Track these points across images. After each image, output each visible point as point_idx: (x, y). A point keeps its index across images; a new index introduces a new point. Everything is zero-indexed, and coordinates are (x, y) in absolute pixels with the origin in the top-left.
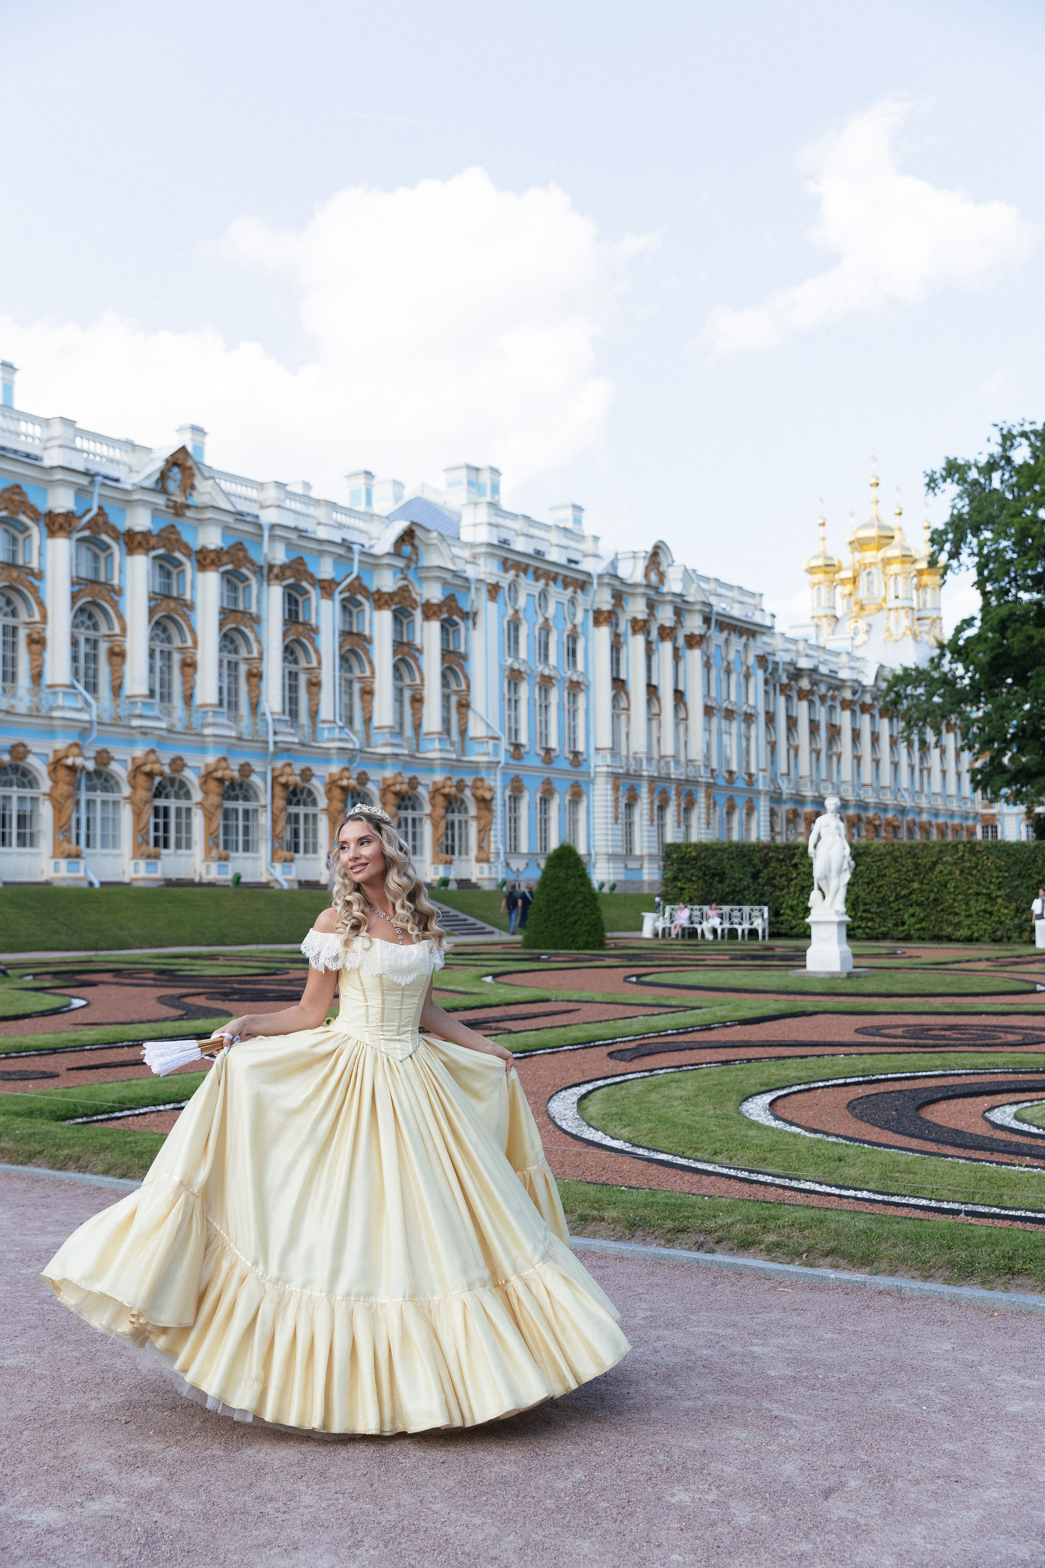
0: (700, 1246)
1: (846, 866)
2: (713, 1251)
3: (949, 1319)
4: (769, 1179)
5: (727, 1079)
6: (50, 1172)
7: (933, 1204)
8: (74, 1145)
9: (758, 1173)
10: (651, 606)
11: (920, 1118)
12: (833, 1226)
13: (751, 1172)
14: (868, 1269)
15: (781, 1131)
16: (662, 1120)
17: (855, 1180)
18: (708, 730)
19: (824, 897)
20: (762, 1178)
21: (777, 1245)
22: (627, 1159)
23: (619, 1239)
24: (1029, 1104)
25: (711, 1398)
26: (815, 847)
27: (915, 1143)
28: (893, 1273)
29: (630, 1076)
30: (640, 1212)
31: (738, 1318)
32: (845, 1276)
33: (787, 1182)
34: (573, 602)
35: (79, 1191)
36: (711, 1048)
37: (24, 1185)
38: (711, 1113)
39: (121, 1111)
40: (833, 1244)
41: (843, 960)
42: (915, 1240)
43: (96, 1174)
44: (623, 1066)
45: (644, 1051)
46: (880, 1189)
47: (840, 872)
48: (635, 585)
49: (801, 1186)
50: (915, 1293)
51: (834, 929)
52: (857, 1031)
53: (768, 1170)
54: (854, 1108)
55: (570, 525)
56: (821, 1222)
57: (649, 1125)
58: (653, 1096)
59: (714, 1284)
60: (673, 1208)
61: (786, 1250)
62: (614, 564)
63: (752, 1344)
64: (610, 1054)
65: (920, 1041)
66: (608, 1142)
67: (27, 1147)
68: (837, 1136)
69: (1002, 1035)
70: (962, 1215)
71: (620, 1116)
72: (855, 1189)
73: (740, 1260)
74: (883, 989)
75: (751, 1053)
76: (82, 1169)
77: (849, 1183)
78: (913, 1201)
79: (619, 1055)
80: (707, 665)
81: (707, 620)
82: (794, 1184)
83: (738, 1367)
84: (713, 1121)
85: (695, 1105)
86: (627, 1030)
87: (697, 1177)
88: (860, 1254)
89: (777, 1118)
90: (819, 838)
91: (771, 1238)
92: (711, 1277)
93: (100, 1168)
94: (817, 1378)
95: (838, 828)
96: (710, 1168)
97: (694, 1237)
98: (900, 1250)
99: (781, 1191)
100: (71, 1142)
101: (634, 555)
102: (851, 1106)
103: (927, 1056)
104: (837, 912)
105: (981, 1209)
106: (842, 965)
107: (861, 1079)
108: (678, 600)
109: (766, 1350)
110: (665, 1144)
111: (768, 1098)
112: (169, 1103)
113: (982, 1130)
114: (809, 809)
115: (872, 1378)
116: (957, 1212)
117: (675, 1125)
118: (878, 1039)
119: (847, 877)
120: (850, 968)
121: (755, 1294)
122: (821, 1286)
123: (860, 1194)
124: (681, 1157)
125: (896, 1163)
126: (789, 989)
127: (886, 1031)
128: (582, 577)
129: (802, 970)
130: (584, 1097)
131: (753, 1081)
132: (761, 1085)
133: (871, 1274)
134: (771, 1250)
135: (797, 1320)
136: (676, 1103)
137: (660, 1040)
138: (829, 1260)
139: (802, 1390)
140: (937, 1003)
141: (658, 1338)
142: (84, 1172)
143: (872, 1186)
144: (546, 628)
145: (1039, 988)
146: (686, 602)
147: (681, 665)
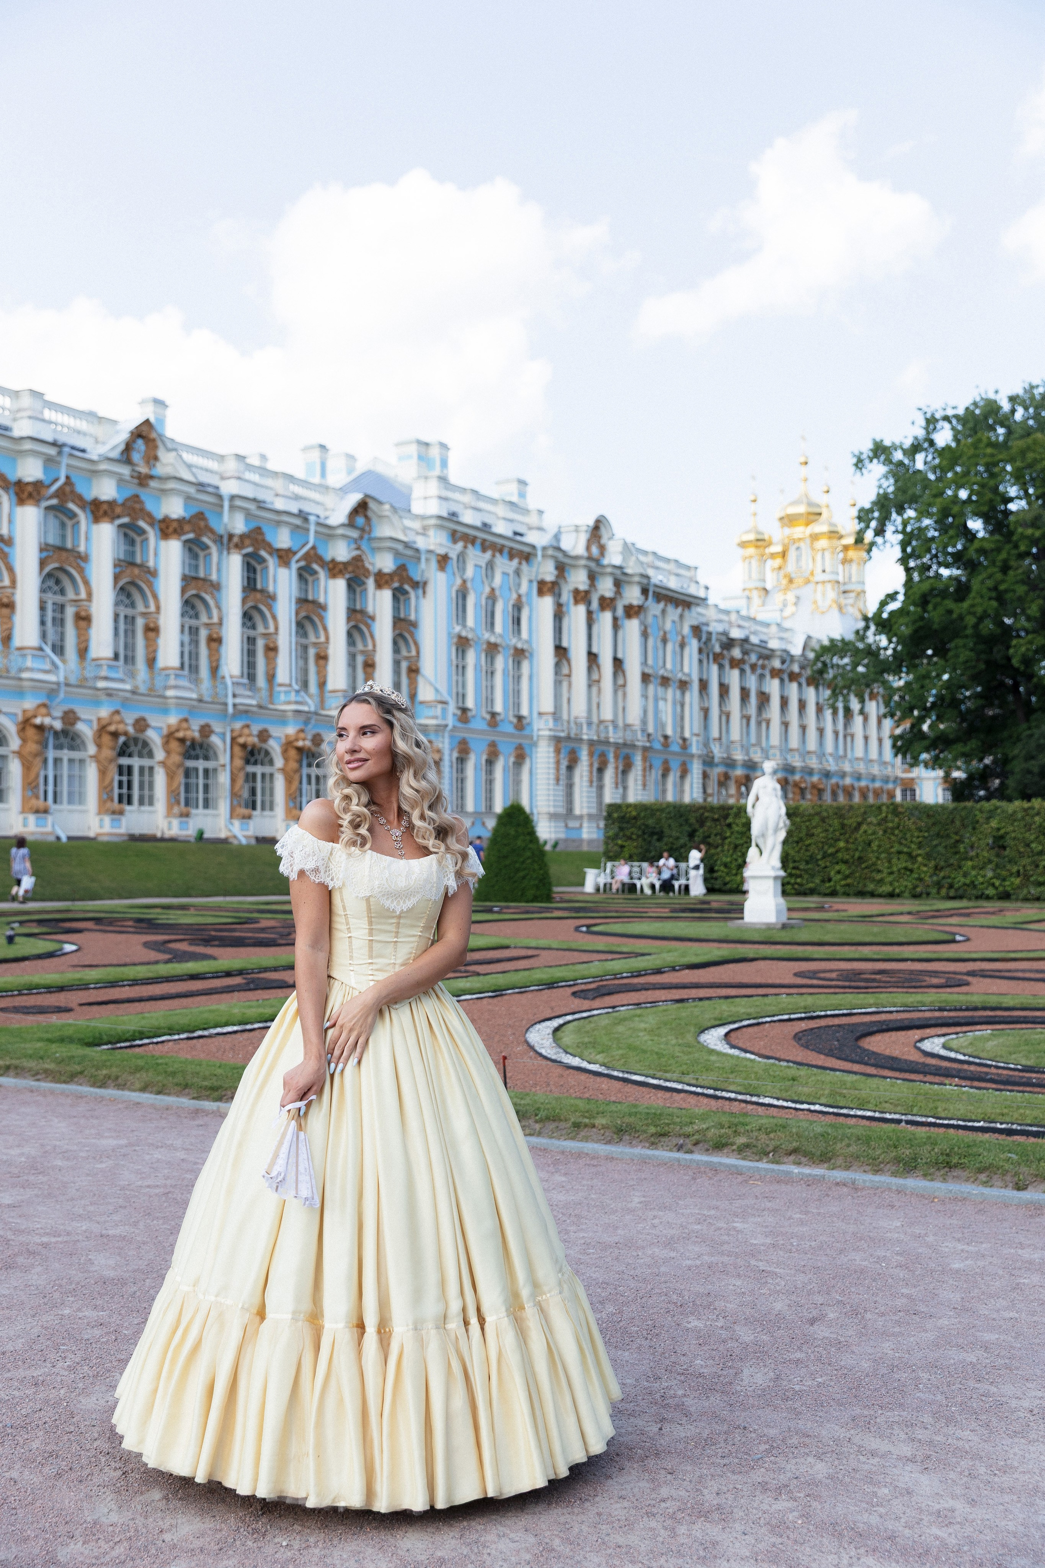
0: (680, 1148)
1: (781, 825)
2: (691, 1152)
3: (897, 1204)
4: (733, 1095)
5: (684, 1014)
6: (92, 1089)
7: (877, 1115)
8: (111, 1066)
9: (722, 1090)
10: (592, 577)
11: (859, 1047)
12: (794, 1130)
13: (715, 1089)
14: (826, 1165)
15: (738, 1057)
16: (631, 1048)
17: (809, 1095)
18: (645, 696)
19: (761, 853)
20: (724, 1094)
21: (747, 1146)
22: (605, 1080)
23: (609, 1142)
24: (954, 1036)
25: (707, 1259)
27: (856, 1067)
28: (847, 1168)
29: (595, 1012)
30: (627, 1120)
31: (719, 1203)
32: (807, 1171)
33: (748, 1098)
34: (518, 573)
35: (120, 1106)
36: (664, 988)
37: (69, 1101)
38: (674, 1042)
39: (141, 1039)
40: (795, 1144)
41: (778, 912)
42: (866, 1141)
43: (134, 1091)
44: (586, 1004)
45: (604, 991)
46: (831, 1102)
47: (776, 830)
48: (577, 558)
49: (761, 1101)
50: (867, 1184)
51: (770, 884)
52: (796, 975)
53: (731, 1088)
54: (800, 1039)
55: (515, 499)
56: (784, 1127)
57: (620, 1052)
58: (620, 1028)
59: (694, 1179)
60: (654, 1117)
61: (755, 1150)
62: (557, 537)
63: (734, 1222)
64: (574, 994)
65: (853, 984)
66: (585, 1065)
67: (68, 1068)
68: (788, 1061)
69: (927, 978)
70: (903, 1124)
71: (594, 1044)
72: (809, 1104)
73: (716, 1159)
74: (815, 938)
75: (702, 993)
76: (121, 1086)
77: (803, 1099)
78: (860, 1113)
79: (582, 995)
80: (645, 634)
81: (645, 591)
82: (754, 1099)
83: (726, 1238)
84: (677, 1048)
85: (659, 1035)
86: (586, 973)
87: (668, 1095)
88: (819, 1153)
89: (733, 1047)
90: (757, 799)
91: (741, 1140)
92: (691, 1173)
93: (138, 1085)
94: (792, 1244)
95: (775, 789)
96: (680, 1086)
97: (675, 1141)
98: (853, 1149)
99: (743, 1105)
100: (108, 1064)
101: (577, 529)
102: (797, 1037)
103: (862, 996)
104: (773, 868)
105: (919, 1119)
106: (777, 917)
107: (803, 1015)
108: (618, 572)
109: (746, 1226)
110: (637, 1067)
111: (723, 1031)
112: (184, 1032)
113: (915, 1057)
114: (739, 772)
115: (838, 1245)
116: (899, 1122)
117: (644, 1052)
118: (815, 982)
119: (782, 835)
120: (784, 919)
121: (730, 1186)
122: (787, 1180)
123: (812, 1107)
124: (653, 1078)
125: (844, 1083)
126: (730, 938)
127: (822, 975)
128: (527, 549)
129: (740, 921)
130: (557, 1030)
131: (707, 1016)
132: (715, 1019)
133: (828, 1169)
134: (742, 1150)
135: (769, 1205)
136: (641, 1034)
137: (616, 982)
138: (792, 1158)
139: (781, 1253)
140: (866, 951)
141: (655, 1217)
142: (123, 1090)
143: (823, 1100)
144: (492, 598)
145: (958, 938)
146: (625, 574)
147: (620, 634)
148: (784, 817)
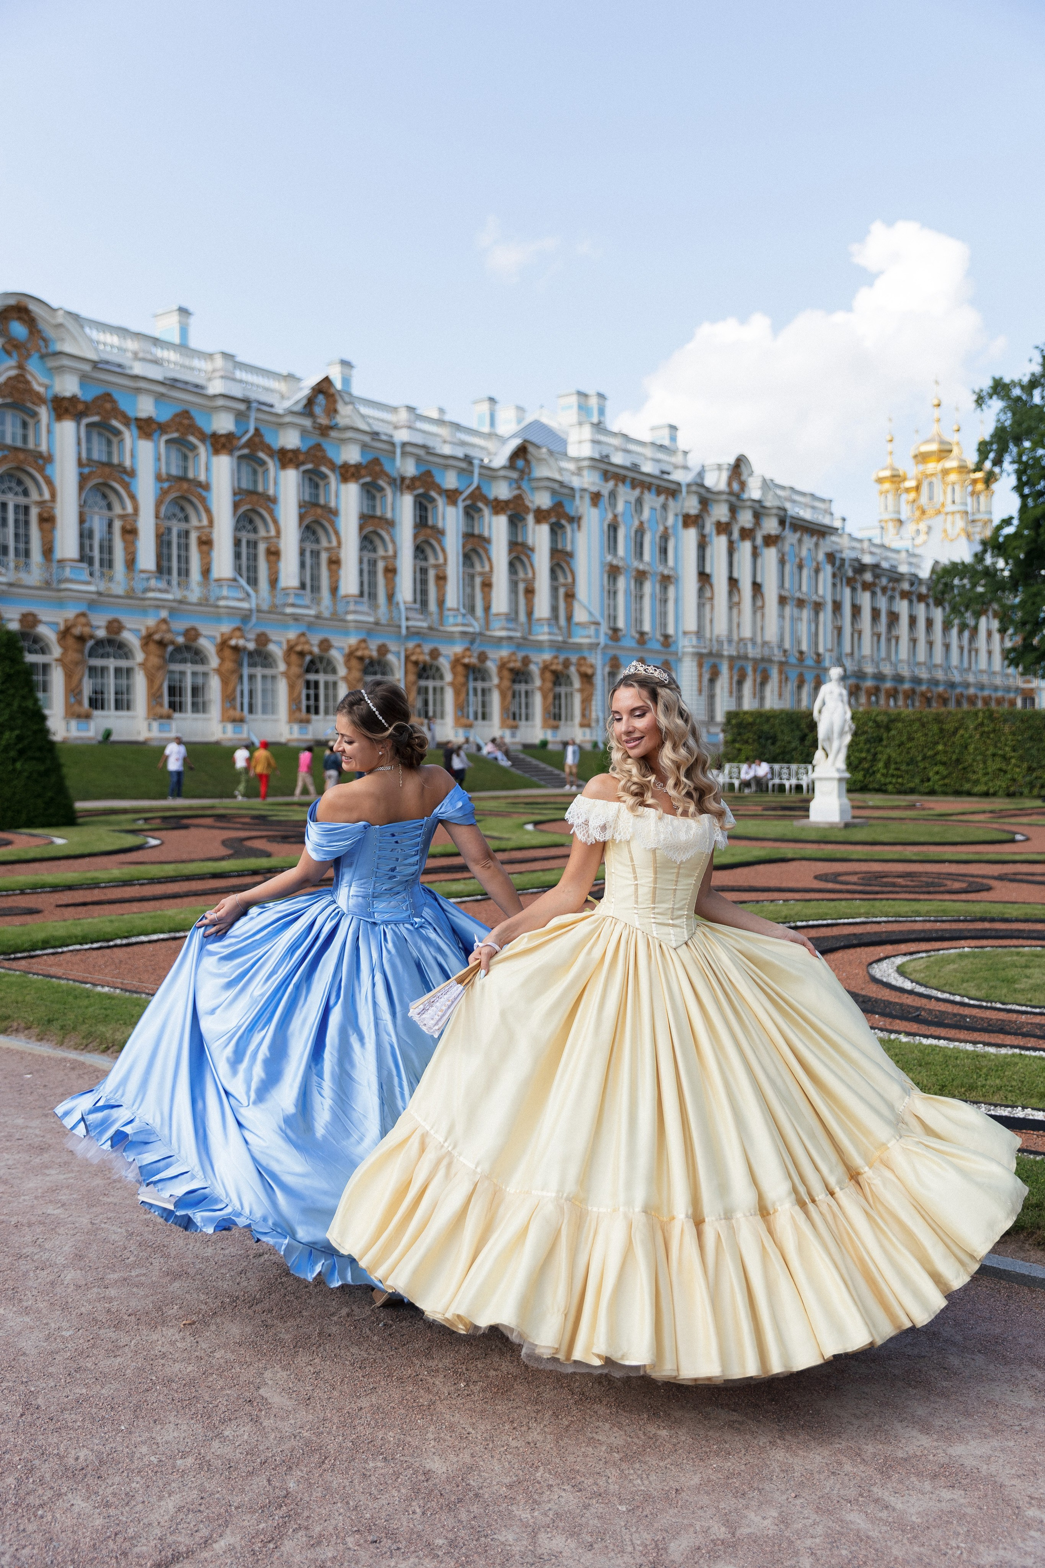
1: (847, 728)
10: (733, 510)
19: (827, 755)
24: (924, 955)
26: (820, 712)
34: (665, 507)
41: (842, 812)
47: (842, 734)
48: (719, 493)
51: (835, 784)
52: (816, 877)
55: (665, 442)
62: (701, 474)
65: (868, 888)
69: (949, 883)
74: (873, 837)
80: (782, 561)
81: (782, 522)
90: (824, 704)
95: (841, 695)
101: (719, 467)
104: (838, 770)
106: (841, 817)
108: (757, 505)
118: (829, 886)
119: (848, 739)
120: (849, 819)
126: (786, 837)
127: (843, 878)
128: (673, 486)
129: (804, 821)
140: (910, 851)
144: (641, 530)
145: (1019, 837)
146: (764, 507)
147: (759, 561)
148: (849, 722)
